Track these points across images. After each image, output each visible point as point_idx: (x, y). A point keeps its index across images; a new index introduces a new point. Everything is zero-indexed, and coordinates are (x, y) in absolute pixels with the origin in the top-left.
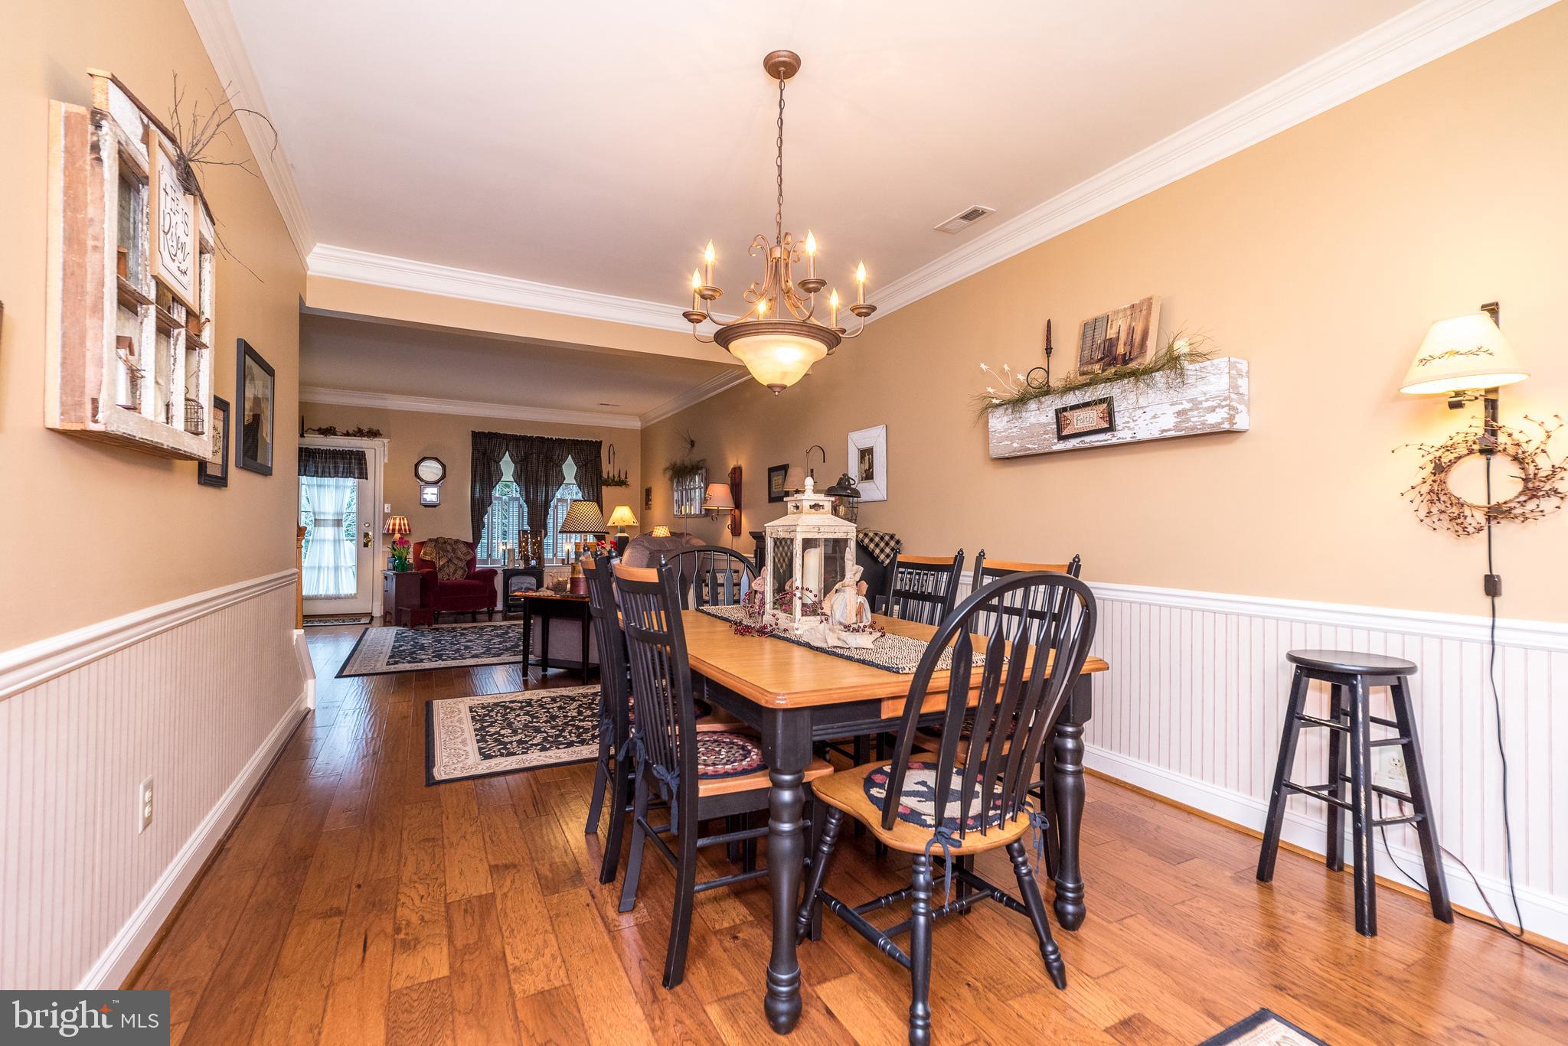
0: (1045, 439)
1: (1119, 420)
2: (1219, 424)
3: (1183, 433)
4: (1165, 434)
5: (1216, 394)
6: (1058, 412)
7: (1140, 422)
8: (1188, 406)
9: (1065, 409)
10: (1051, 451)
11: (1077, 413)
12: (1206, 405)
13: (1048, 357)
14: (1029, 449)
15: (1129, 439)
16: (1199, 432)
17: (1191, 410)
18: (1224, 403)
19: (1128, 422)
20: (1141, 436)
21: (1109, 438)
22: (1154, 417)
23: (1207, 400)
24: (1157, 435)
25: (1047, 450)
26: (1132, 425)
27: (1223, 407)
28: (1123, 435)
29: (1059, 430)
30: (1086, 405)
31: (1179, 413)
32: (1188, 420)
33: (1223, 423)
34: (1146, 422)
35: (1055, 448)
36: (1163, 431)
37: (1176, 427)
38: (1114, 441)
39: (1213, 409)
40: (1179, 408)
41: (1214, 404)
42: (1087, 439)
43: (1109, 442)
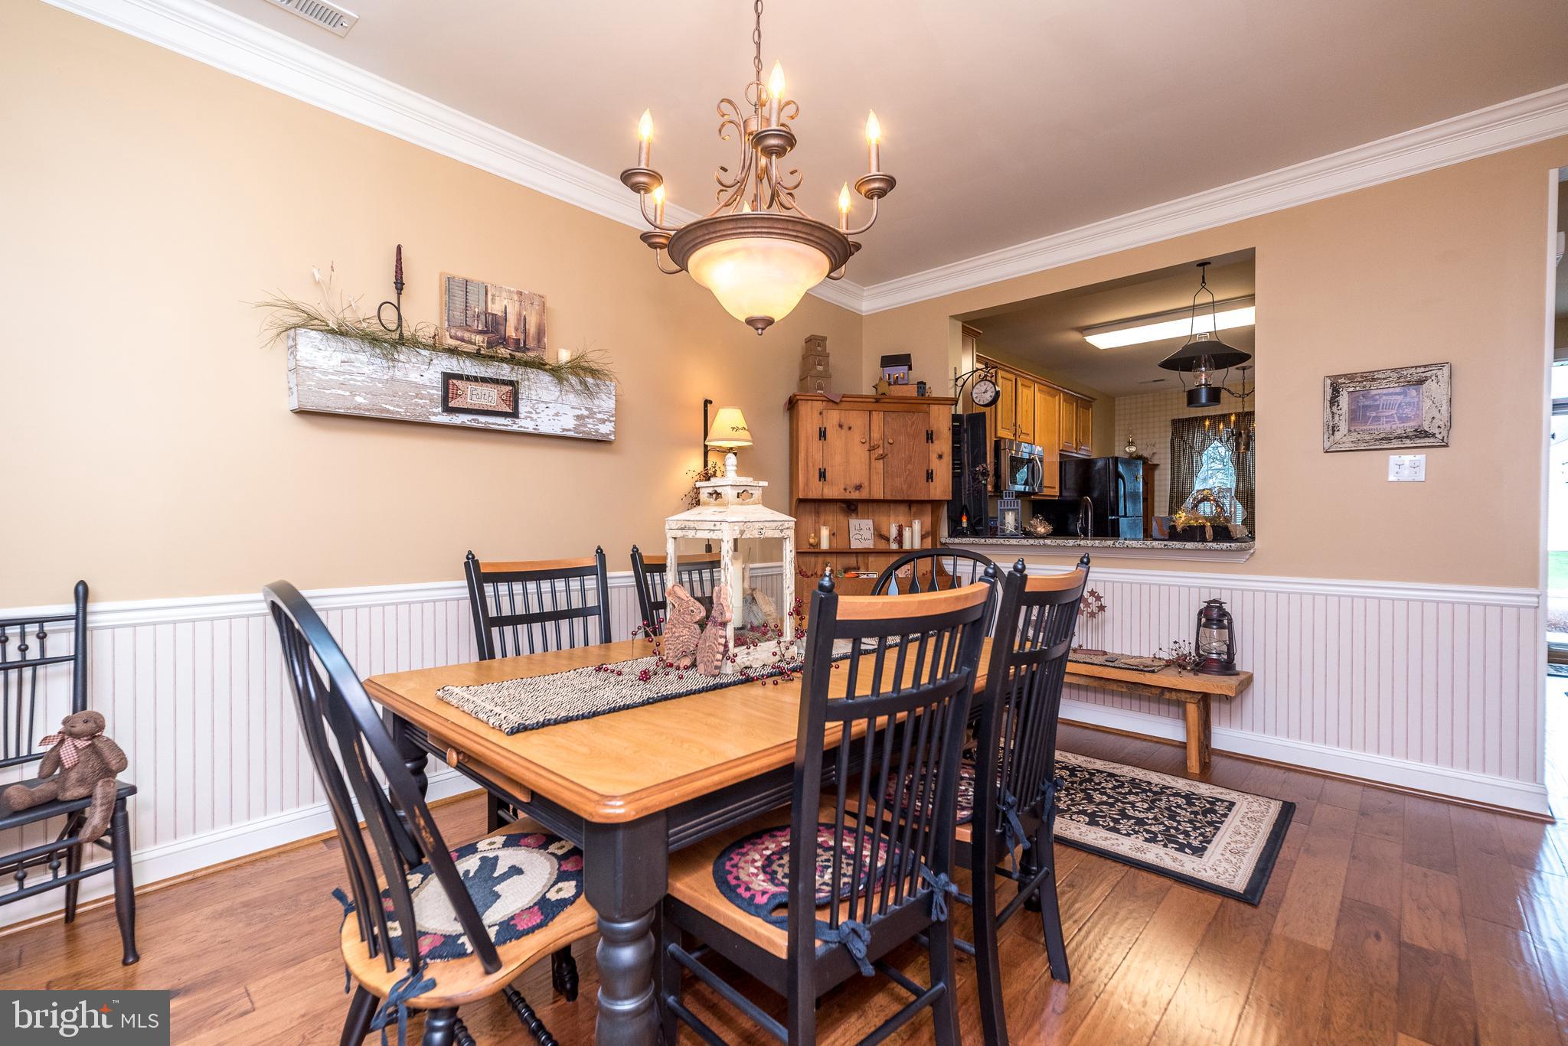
0: (417, 405)
1: (523, 409)
2: (608, 435)
3: (580, 436)
4: (565, 433)
5: (607, 410)
6: (447, 377)
7: (542, 415)
8: (586, 413)
9: (459, 377)
10: (427, 421)
11: (471, 387)
12: (599, 416)
13: (399, 294)
14: (388, 411)
15: (531, 430)
16: (593, 438)
17: (588, 417)
18: (611, 419)
19: (531, 413)
20: (544, 429)
21: (510, 423)
22: (557, 414)
23: (600, 413)
24: (558, 432)
25: (420, 419)
26: (534, 416)
27: (611, 422)
28: (525, 424)
29: (445, 399)
30: (484, 380)
31: (578, 417)
32: (585, 426)
33: (610, 434)
34: (549, 418)
35: (434, 419)
36: (564, 430)
37: (575, 429)
38: (515, 428)
39: (603, 421)
40: (579, 412)
41: (605, 417)
42: (483, 419)
43: (509, 428)
